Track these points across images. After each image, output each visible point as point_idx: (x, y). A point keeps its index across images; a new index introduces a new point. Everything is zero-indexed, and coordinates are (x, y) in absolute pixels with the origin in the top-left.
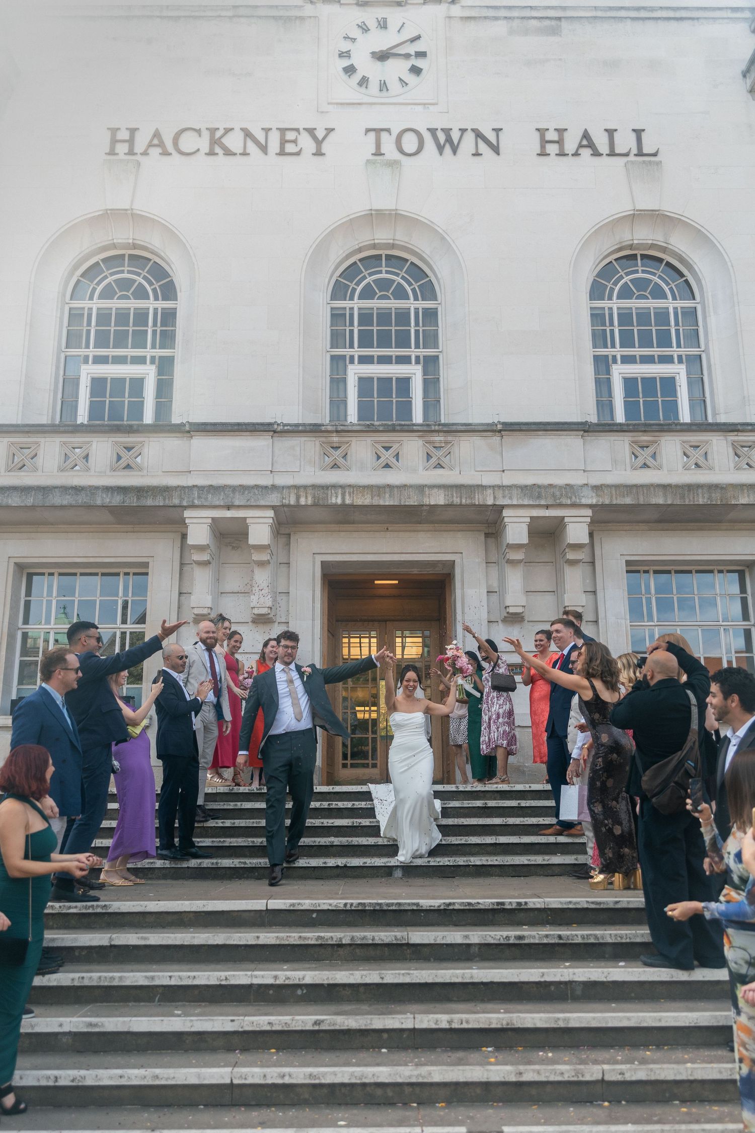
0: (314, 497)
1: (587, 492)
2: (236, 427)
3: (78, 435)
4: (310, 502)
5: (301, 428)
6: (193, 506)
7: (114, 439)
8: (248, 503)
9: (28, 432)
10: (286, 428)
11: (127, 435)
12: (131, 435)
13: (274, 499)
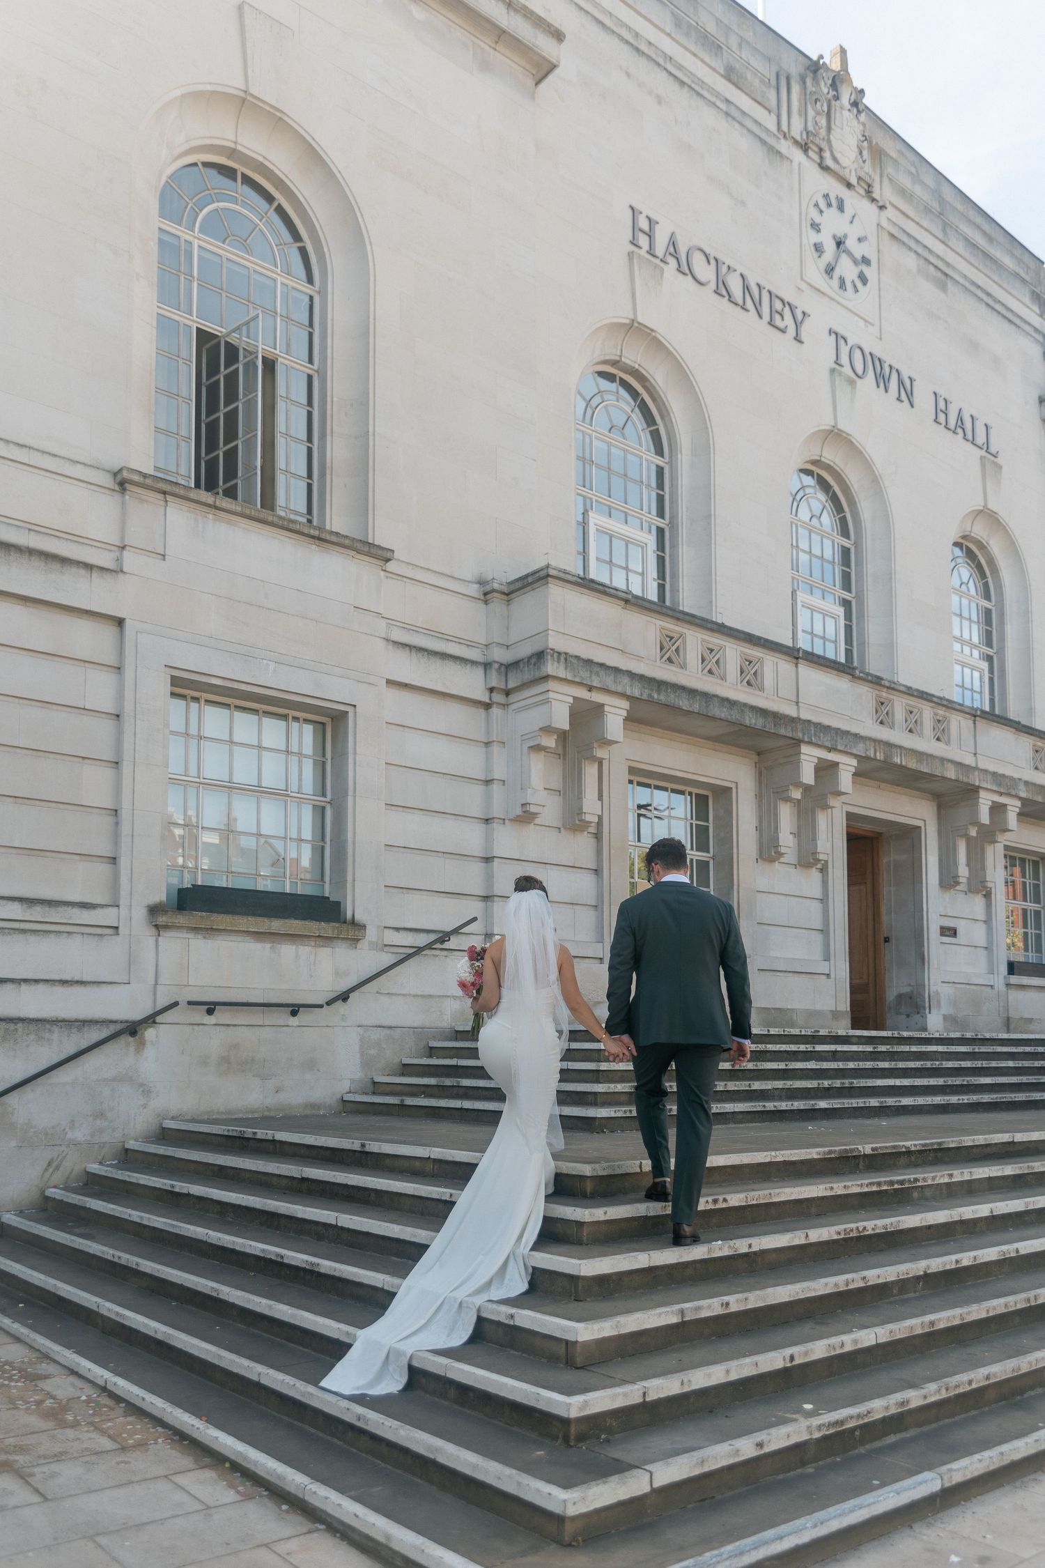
0: (884, 753)
1: (1022, 786)
2: (832, 665)
3: (717, 635)
4: (882, 758)
5: (870, 678)
6: (810, 743)
7: (743, 649)
8: (846, 750)
9: (678, 619)
10: (861, 675)
11: (751, 647)
12: (756, 648)
13: (860, 749)
